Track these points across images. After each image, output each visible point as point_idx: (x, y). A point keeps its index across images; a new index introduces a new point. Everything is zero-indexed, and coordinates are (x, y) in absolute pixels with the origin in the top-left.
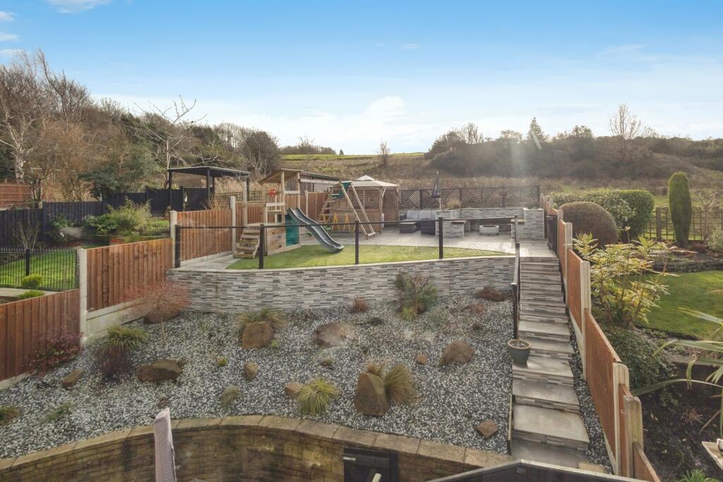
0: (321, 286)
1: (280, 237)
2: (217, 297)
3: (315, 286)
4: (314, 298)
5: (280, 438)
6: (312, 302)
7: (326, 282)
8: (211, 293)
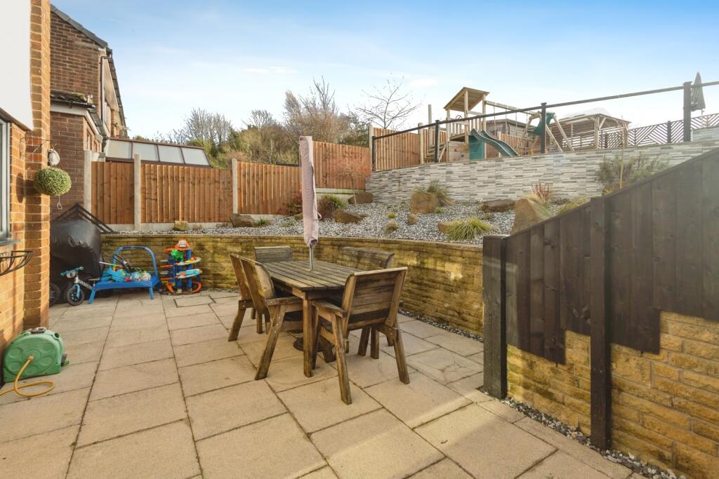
0: (497, 177)
1: (463, 156)
2: (399, 190)
3: (489, 177)
4: (488, 190)
5: (426, 252)
6: (487, 194)
7: (502, 173)
8: (395, 188)
